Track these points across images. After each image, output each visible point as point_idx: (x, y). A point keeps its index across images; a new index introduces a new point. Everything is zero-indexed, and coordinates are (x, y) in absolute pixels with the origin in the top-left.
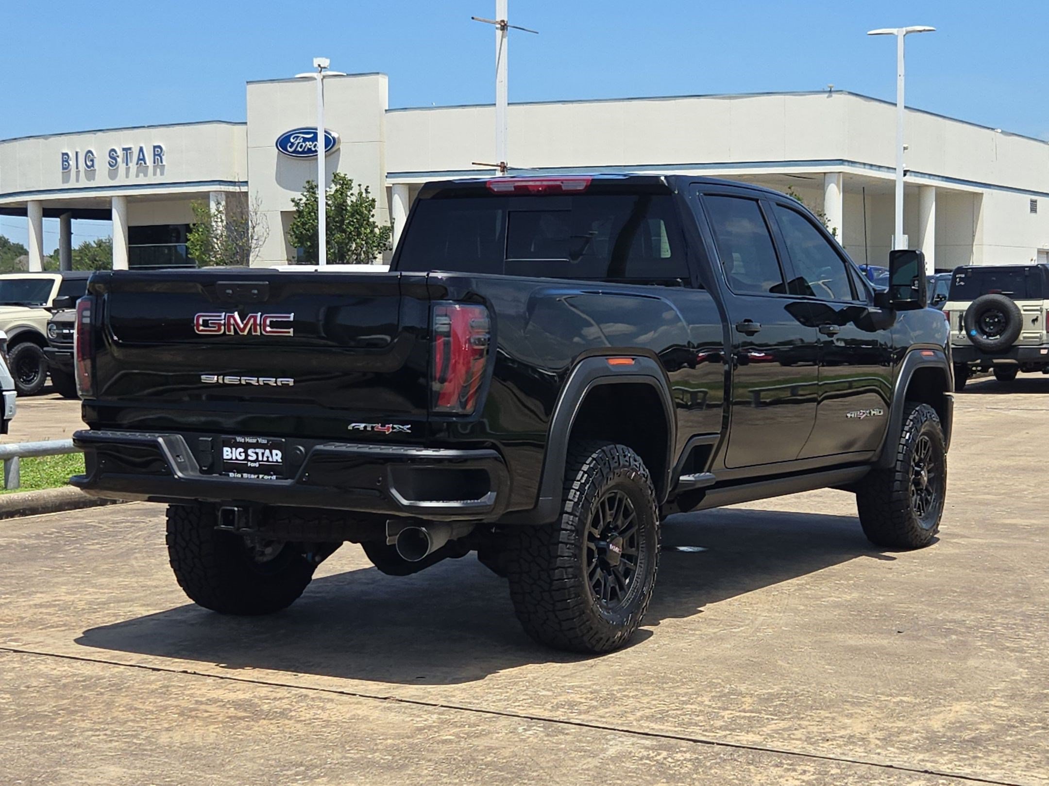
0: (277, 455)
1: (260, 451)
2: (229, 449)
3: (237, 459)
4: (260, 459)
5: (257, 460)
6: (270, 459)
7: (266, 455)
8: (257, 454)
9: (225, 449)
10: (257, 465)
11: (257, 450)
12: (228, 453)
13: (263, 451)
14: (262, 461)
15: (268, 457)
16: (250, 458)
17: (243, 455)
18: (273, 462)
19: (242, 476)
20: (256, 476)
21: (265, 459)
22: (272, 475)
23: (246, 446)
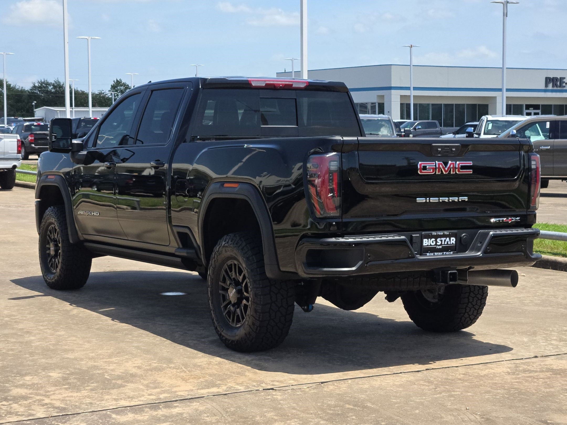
0: (453, 240)
1: (443, 239)
2: (426, 240)
3: (431, 245)
4: (443, 243)
5: (441, 244)
6: (449, 243)
7: (446, 241)
8: (441, 241)
9: (424, 240)
10: (441, 247)
11: (442, 239)
12: (426, 242)
13: (445, 239)
14: (444, 244)
15: (448, 242)
16: (438, 244)
17: (434, 242)
18: (450, 244)
19: (434, 254)
20: (442, 253)
21: (446, 243)
22: (450, 252)
23: (436, 237)
